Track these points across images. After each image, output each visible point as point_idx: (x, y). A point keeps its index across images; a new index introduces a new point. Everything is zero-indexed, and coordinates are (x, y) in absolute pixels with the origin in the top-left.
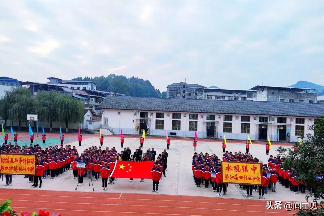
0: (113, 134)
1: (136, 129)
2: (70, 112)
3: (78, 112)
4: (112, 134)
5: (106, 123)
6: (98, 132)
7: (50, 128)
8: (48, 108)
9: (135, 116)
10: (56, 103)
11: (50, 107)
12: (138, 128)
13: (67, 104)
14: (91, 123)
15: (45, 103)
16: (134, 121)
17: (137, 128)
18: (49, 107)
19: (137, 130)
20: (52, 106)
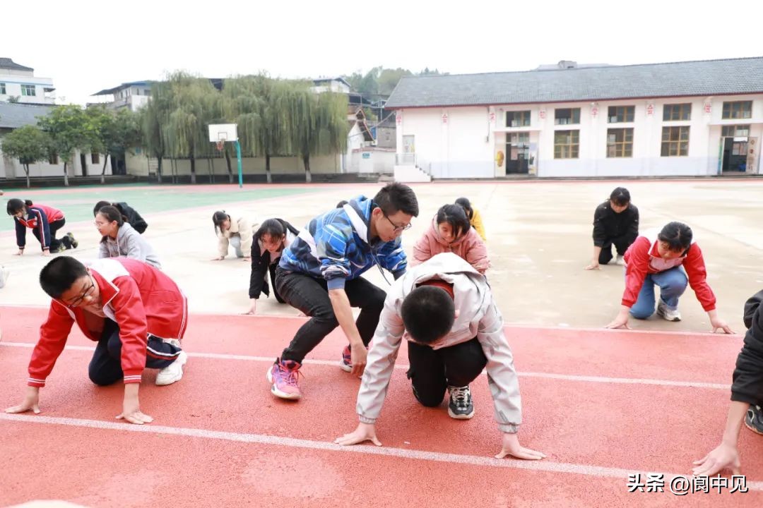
0: (433, 179)
1: (497, 163)
2: (313, 127)
3: (333, 122)
4: (428, 179)
5: (410, 149)
6: (390, 178)
7: (265, 176)
8: (258, 115)
9: (492, 125)
10: (275, 100)
11: (262, 112)
12: (502, 158)
13: (304, 100)
14: (366, 156)
15: (251, 103)
16: (488, 140)
17: (499, 157)
18: (260, 114)
19: (500, 165)
20: (266, 110)
